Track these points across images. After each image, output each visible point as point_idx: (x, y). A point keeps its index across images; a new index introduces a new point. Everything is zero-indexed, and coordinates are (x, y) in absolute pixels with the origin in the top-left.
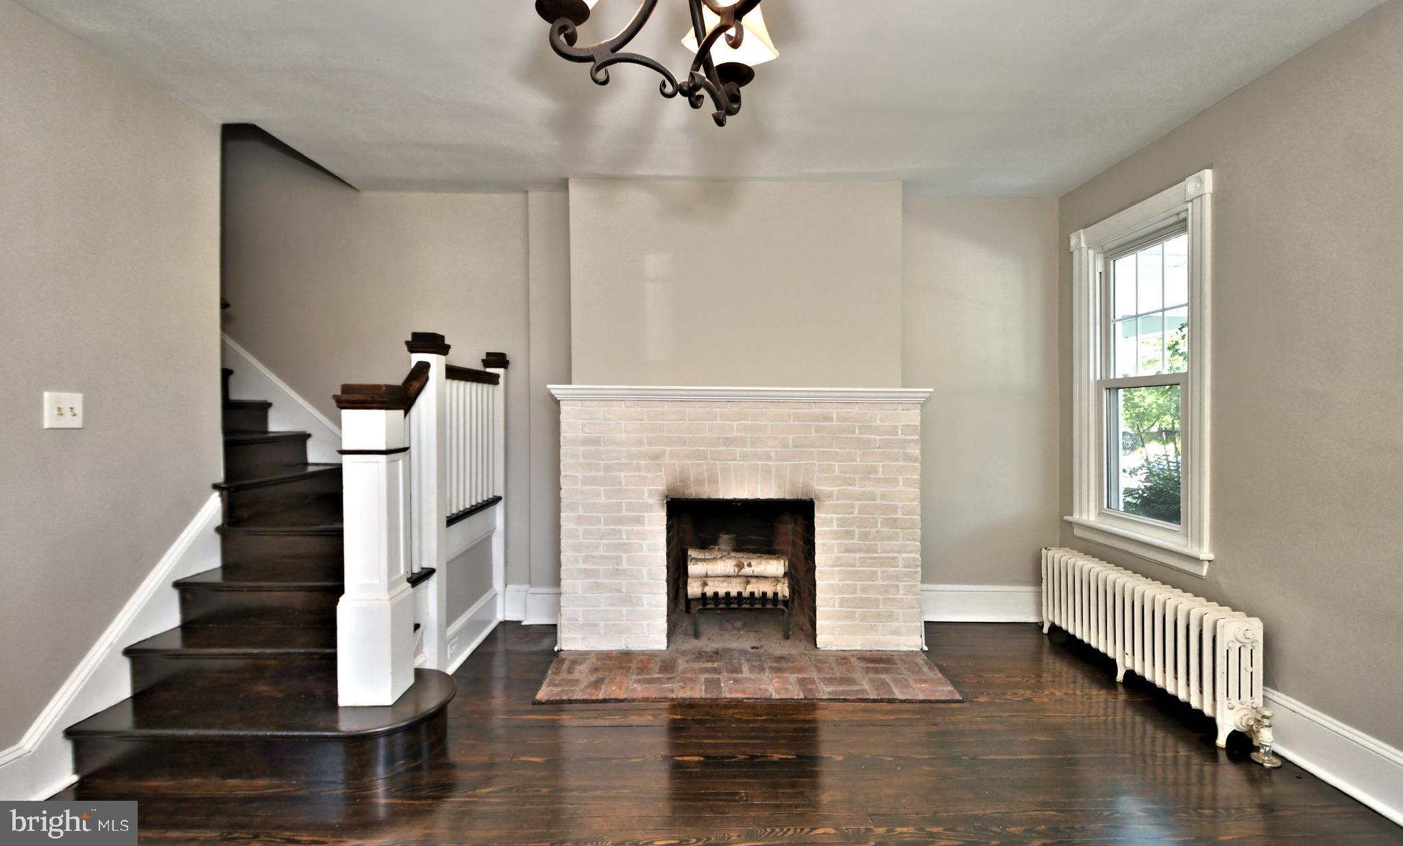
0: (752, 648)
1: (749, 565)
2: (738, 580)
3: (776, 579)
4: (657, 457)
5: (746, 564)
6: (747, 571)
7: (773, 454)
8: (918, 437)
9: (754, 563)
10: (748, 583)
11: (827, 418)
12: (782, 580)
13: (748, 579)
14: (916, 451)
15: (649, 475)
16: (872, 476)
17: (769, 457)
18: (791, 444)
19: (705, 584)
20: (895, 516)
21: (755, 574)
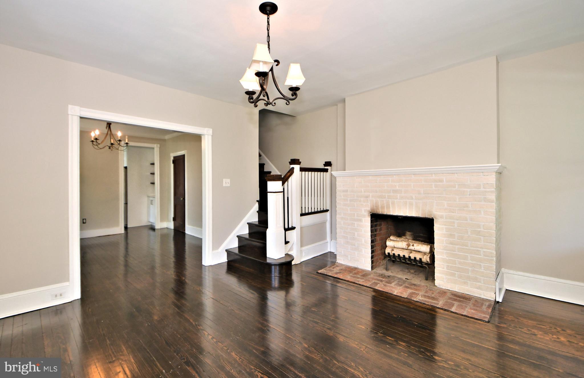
0: (406, 279)
1: (413, 245)
2: (407, 251)
3: (425, 253)
4: (367, 197)
5: (411, 245)
6: (411, 247)
7: (414, 197)
8: (494, 190)
9: (415, 245)
10: (411, 253)
11: (441, 181)
12: (427, 254)
13: (411, 251)
14: (493, 197)
15: (364, 204)
16: (465, 209)
17: (412, 198)
18: (422, 192)
19: (393, 250)
20: (479, 230)
21: (416, 250)
